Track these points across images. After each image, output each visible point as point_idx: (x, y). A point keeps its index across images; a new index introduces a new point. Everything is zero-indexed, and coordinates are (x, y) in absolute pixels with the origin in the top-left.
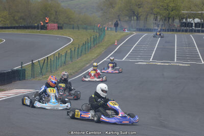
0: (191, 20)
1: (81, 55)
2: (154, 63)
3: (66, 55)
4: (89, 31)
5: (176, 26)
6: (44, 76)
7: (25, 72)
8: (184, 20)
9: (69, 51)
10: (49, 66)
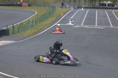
0: (105, 2)
1: (41, 22)
2: (84, 27)
3: (33, 21)
4: (46, 7)
5: (97, 5)
6: (20, 34)
7: (9, 31)
8: (102, 2)
9: (35, 19)
10: (23, 27)
